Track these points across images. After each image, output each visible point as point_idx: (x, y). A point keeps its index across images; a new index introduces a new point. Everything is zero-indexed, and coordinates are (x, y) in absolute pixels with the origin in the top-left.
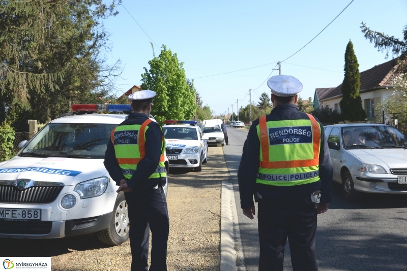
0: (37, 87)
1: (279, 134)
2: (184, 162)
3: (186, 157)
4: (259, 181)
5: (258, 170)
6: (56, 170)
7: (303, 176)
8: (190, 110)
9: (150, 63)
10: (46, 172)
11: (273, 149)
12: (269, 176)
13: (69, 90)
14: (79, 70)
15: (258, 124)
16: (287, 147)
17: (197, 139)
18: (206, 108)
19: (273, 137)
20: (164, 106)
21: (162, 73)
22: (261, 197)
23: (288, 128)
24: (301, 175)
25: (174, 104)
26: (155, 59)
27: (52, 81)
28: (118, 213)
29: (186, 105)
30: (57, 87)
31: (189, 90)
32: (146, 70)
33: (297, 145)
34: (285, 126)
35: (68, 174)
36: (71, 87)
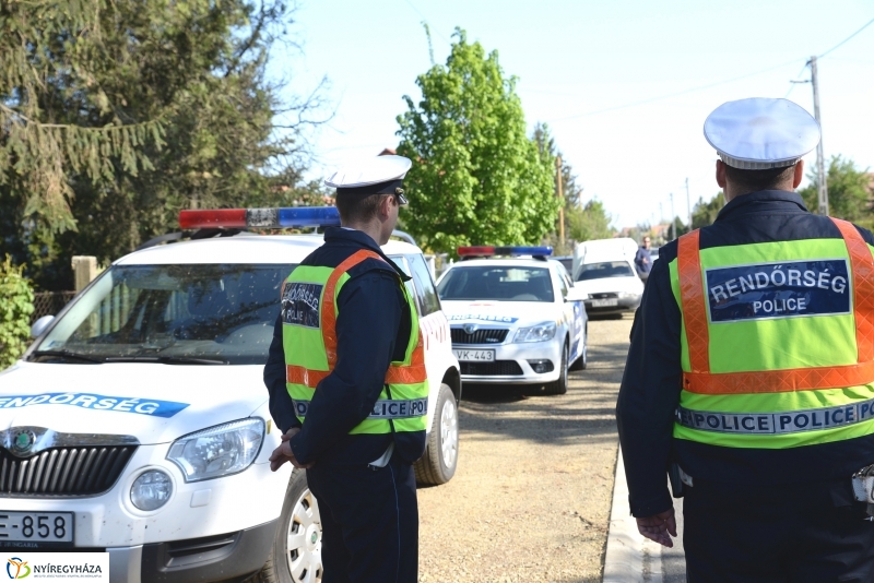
0: (92, 164)
1: (740, 289)
2: (512, 367)
3: (519, 352)
4: (681, 433)
5: (679, 400)
6: (120, 400)
7: (821, 419)
8: (541, 214)
9: (420, 81)
10: (91, 406)
11: (722, 334)
12: (711, 416)
13: (186, 169)
14: (213, 113)
15: (676, 256)
16: (766, 326)
17: (551, 299)
18: (592, 208)
19: (721, 298)
20: (462, 204)
21: (455, 111)
22: (690, 482)
23: (769, 268)
24: (814, 415)
25: (492, 199)
26: (434, 69)
27: (132, 146)
28: (296, 523)
29: (527, 200)
30: (147, 163)
31: (537, 157)
32: (411, 104)
33: (800, 322)
34: (760, 262)
35: (151, 410)
36: (192, 160)
